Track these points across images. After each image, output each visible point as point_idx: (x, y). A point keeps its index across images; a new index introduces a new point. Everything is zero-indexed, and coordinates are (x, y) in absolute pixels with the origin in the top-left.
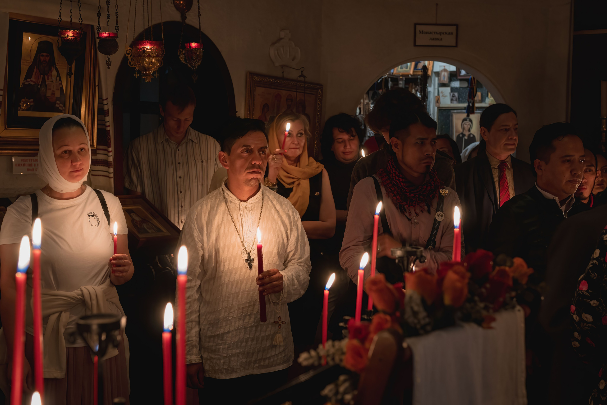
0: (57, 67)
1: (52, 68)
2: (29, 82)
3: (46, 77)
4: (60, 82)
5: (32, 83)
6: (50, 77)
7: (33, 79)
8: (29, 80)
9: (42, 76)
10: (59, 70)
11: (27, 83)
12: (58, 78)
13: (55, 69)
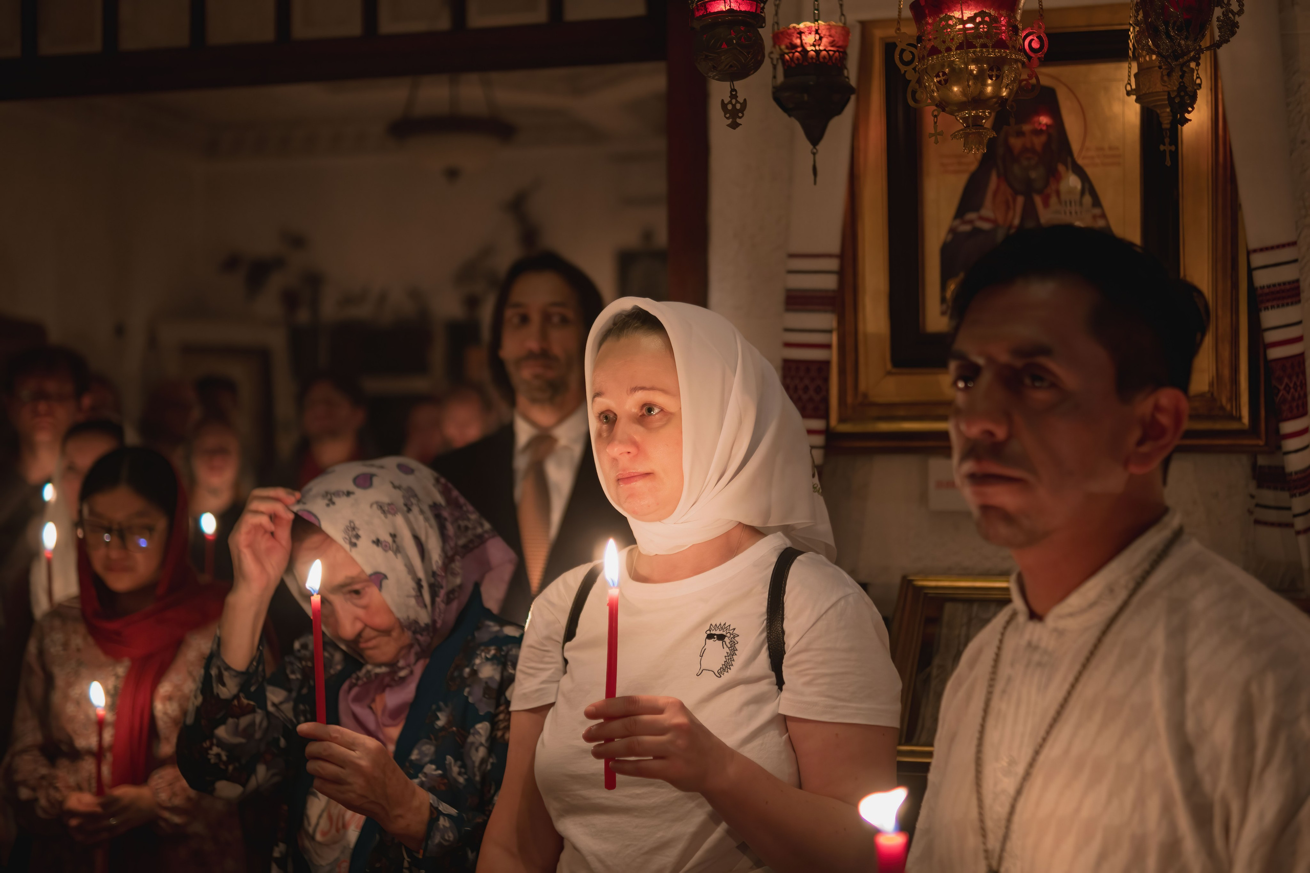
0: (1080, 162)
1: (1061, 168)
2: (971, 222)
3: (1038, 200)
4: (1097, 211)
5: (986, 226)
6: (1053, 200)
7: (986, 212)
8: (971, 216)
9: (1020, 200)
10: (1089, 171)
11: (966, 228)
12: (1088, 199)
13: (1070, 172)
